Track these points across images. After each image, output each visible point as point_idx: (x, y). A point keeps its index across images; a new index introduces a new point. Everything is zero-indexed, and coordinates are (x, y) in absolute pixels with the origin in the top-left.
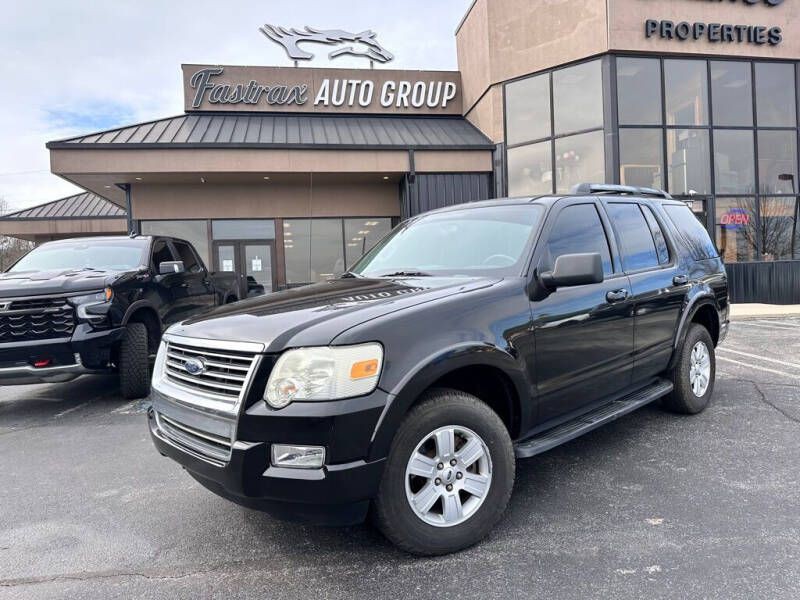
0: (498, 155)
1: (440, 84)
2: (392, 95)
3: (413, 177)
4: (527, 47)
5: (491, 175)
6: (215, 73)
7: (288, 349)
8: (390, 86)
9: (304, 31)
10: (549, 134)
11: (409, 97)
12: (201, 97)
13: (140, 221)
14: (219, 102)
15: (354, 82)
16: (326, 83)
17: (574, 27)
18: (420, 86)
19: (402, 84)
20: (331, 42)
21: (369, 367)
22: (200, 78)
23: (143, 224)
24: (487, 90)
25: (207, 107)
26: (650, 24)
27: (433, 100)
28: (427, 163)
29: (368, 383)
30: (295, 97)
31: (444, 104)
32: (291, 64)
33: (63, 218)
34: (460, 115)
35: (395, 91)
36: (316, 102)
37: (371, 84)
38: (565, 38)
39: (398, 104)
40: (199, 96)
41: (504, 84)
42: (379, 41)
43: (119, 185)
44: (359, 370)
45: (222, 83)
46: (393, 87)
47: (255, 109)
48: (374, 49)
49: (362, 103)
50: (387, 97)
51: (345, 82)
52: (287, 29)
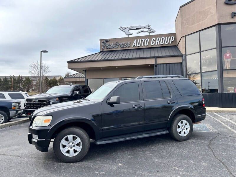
0: (184, 57)
1: (169, 37)
2: (154, 42)
3: (156, 65)
4: (192, 25)
5: (182, 63)
6: (107, 41)
7: (37, 116)
8: (154, 39)
9: (130, 27)
10: (199, 51)
11: (160, 42)
12: (104, 48)
13: (88, 79)
14: (108, 48)
15: (143, 39)
16: (136, 40)
17: (206, 18)
18: (163, 39)
19: (157, 38)
20: (137, 29)
21: (48, 121)
22: (104, 43)
23: (88, 80)
24: (181, 39)
25: (105, 50)
26: (233, 14)
27: (167, 42)
28: (160, 61)
29: (48, 124)
30: (127, 45)
31: (170, 43)
32: (127, 36)
33: (78, 78)
34: (176, 46)
35: (155, 41)
36: (133, 46)
37: (148, 40)
38: (204, 21)
39: (156, 44)
40: (103, 47)
41: (185, 36)
42: (151, 27)
43: (83, 70)
44: (46, 121)
45: (109, 43)
46: (155, 40)
47: (117, 49)
48: (149, 29)
49: (145, 45)
50: (153, 43)
51: (141, 40)
52: (126, 27)
